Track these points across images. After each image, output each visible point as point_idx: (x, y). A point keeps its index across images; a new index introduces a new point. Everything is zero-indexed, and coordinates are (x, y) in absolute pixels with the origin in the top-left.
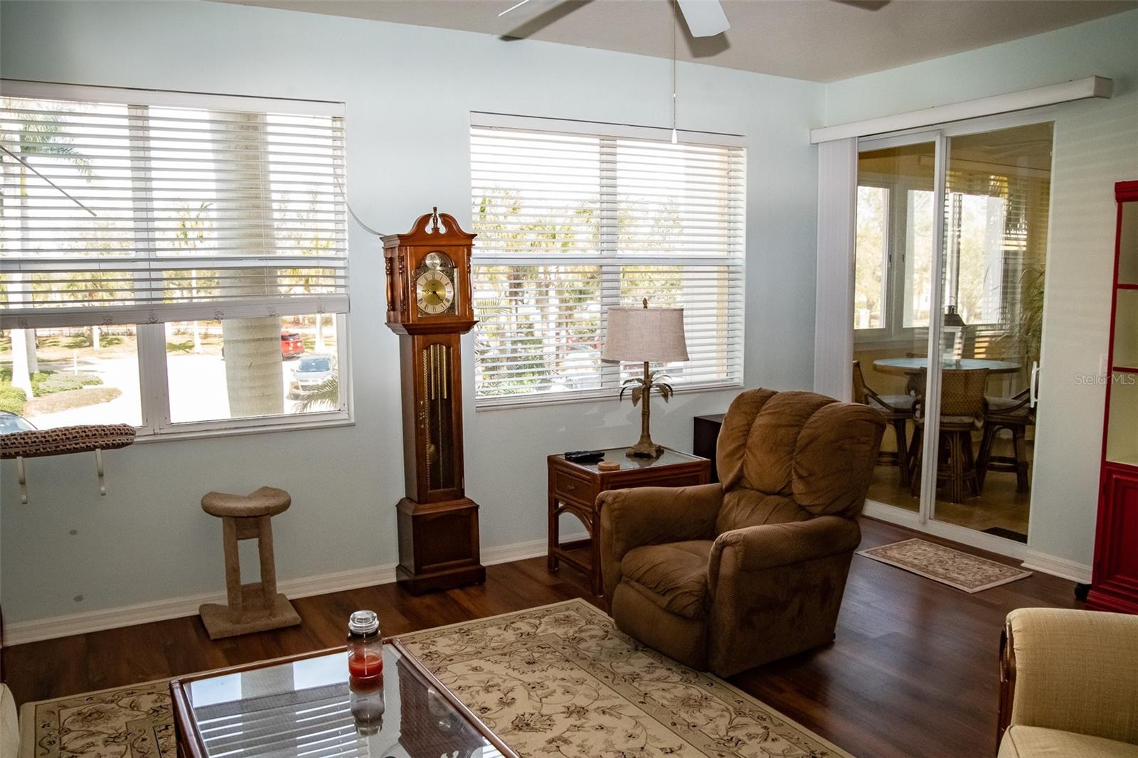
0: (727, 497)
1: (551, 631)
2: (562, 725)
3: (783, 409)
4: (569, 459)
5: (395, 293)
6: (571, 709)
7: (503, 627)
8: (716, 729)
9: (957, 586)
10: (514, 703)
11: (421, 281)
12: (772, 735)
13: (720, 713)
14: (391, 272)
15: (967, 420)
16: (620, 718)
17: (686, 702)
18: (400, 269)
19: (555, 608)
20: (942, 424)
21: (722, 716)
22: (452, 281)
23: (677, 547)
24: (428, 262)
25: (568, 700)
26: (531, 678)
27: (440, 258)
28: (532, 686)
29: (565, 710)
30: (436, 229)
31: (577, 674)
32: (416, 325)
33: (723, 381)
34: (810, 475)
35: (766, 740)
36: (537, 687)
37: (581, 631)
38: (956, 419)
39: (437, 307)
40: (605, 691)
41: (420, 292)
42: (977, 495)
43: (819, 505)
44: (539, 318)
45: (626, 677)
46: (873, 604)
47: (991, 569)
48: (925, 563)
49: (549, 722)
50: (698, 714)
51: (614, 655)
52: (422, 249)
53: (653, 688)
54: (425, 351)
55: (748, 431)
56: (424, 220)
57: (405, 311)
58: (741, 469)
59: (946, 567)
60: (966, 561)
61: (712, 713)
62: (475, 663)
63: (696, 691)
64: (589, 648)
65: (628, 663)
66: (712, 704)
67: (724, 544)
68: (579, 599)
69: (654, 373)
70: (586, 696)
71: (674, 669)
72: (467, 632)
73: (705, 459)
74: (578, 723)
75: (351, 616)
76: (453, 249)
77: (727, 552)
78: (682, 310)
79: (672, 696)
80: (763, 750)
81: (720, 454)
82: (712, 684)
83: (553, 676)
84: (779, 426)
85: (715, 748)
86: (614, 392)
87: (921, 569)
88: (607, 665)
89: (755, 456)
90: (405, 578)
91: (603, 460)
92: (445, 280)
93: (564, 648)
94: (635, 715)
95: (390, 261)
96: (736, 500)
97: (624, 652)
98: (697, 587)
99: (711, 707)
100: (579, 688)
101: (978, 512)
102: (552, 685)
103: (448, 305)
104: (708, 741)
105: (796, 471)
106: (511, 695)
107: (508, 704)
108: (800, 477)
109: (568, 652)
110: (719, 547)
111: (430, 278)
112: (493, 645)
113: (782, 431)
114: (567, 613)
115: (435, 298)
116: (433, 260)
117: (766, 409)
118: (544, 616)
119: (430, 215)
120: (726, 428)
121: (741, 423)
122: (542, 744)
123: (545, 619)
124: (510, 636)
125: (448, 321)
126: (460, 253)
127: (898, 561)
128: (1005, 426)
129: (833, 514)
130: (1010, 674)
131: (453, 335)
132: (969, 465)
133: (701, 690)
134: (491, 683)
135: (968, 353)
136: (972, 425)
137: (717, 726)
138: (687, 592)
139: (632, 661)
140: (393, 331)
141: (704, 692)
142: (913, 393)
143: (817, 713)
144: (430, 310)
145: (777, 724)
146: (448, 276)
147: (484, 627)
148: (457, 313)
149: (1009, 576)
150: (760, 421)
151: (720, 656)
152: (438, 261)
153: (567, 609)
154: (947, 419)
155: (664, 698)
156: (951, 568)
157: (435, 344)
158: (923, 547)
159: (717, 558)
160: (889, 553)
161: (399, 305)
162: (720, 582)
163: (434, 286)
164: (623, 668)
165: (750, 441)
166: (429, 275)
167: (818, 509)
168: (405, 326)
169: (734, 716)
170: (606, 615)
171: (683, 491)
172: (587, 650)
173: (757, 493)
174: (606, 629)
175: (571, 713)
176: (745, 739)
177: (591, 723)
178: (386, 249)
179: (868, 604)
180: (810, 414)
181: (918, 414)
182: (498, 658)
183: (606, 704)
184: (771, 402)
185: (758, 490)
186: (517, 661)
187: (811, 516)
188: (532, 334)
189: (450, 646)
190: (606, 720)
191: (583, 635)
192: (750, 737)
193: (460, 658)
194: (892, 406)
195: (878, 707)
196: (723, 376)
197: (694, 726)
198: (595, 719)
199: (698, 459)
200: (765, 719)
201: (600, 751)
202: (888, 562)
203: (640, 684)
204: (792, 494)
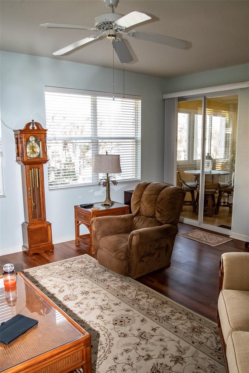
0: (135, 219)
1: (76, 266)
2: (80, 298)
3: (153, 189)
4: (81, 207)
5: (19, 151)
6: (83, 292)
7: (60, 265)
8: (132, 296)
9: (209, 245)
10: (64, 291)
11: (28, 146)
12: (150, 297)
13: (133, 291)
14: (17, 143)
15: (213, 190)
16: (100, 294)
17: (122, 288)
18: (20, 142)
19: (78, 258)
20: (205, 192)
21: (134, 291)
22: (39, 146)
23: (118, 236)
24: (30, 139)
25: (82, 289)
26: (70, 282)
27: (35, 138)
28: (70, 285)
29: (82, 293)
30: (33, 128)
31: (86, 280)
32: (27, 162)
33: (134, 179)
34: (161, 211)
35: (148, 299)
36: (72, 285)
37: (87, 265)
38: (210, 190)
39: (34, 155)
40: (95, 285)
41: (28, 150)
42: (217, 214)
43: (164, 221)
44: (73, 155)
45: (102, 280)
46: (183, 252)
47: (220, 239)
48: (200, 237)
49: (76, 297)
50: (126, 291)
51: (98, 273)
52: (28, 135)
53: (111, 283)
54: (30, 171)
55: (141, 196)
56: (29, 125)
57: (22, 157)
58: (139, 209)
59: (206, 239)
60: (213, 236)
61: (130, 291)
62: (50, 278)
63: (125, 284)
64: (89, 271)
65: (103, 276)
66: (131, 288)
67: (133, 235)
68: (86, 254)
69: (110, 177)
70: (88, 288)
71: (118, 277)
72: (47, 268)
73: (128, 206)
74: (86, 297)
75: (4, 266)
76: (39, 135)
77: (134, 237)
78: (119, 155)
79: (117, 286)
80: (147, 302)
81: (132, 205)
82: (130, 281)
83: (77, 281)
84: (152, 194)
85: (131, 302)
86: (97, 183)
87: (199, 240)
88: (95, 276)
89: (143, 205)
90: (25, 250)
91: (93, 207)
92: (37, 146)
93: (81, 272)
94: (105, 293)
95: (17, 139)
96: (138, 219)
97: (101, 272)
98: (125, 249)
99: (130, 289)
100: (86, 285)
101: (217, 220)
102: (77, 284)
103: (38, 154)
104: (130, 300)
105: (157, 210)
106: (63, 289)
107: (62, 292)
108: (158, 211)
109: (82, 272)
110: (132, 236)
111: (31, 145)
112: (56, 272)
113: (152, 196)
114: (82, 259)
115: (34, 152)
116: (32, 139)
117: (147, 189)
118: (74, 261)
119: (31, 123)
120: (134, 195)
121: (139, 194)
122: (74, 305)
123: (75, 262)
124: (62, 268)
125: (38, 160)
126: (42, 136)
127: (192, 237)
128: (225, 192)
129: (169, 223)
130: (222, 274)
131: (40, 165)
132: (214, 205)
133: (127, 283)
134: (56, 285)
135: (214, 168)
136: (215, 192)
137: (132, 295)
138: (121, 251)
139: (104, 275)
140: (19, 164)
141: (128, 284)
142: (196, 181)
143: (164, 289)
144: (32, 156)
145: (151, 293)
146: (38, 144)
147: (54, 266)
148: (41, 157)
149: (226, 240)
150: (145, 193)
151: (133, 272)
152: (34, 139)
153: (82, 258)
154: (207, 190)
155: (115, 287)
156: (208, 239)
157: (33, 168)
158: (199, 232)
159: (131, 239)
160: (189, 235)
161: (20, 154)
162: (132, 248)
163: (33, 148)
164: (101, 277)
165: (142, 200)
166: (31, 144)
167: (164, 222)
168: (22, 162)
169: (138, 291)
170: (95, 259)
171: (120, 217)
172: (89, 272)
173: (145, 217)
174: (95, 264)
175: (83, 294)
176: (141, 299)
177: (90, 297)
178: (15, 135)
179: (181, 252)
180: (161, 191)
181: (198, 189)
182: (58, 276)
183: (96, 290)
184: (149, 187)
185: (145, 216)
186: (65, 277)
187: (162, 224)
188: (71, 161)
189: (41, 273)
190: (95, 295)
191: (87, 267)
192: (143, 298)
193: (45, 277)
194: (190, 186)
195: (184, 286)
196: (134, 177)
197: (124, 296)
198: (91, 295)
199: (125, 206)
200: (148, 292)
201: (93, 306)
202: (188, 237)
203: (107, 283)
204: (156, 217)
